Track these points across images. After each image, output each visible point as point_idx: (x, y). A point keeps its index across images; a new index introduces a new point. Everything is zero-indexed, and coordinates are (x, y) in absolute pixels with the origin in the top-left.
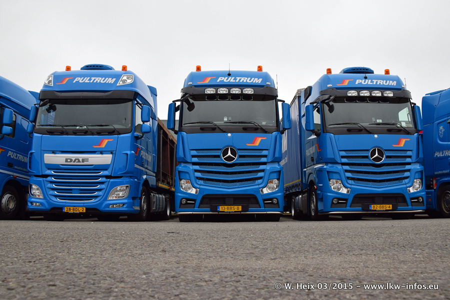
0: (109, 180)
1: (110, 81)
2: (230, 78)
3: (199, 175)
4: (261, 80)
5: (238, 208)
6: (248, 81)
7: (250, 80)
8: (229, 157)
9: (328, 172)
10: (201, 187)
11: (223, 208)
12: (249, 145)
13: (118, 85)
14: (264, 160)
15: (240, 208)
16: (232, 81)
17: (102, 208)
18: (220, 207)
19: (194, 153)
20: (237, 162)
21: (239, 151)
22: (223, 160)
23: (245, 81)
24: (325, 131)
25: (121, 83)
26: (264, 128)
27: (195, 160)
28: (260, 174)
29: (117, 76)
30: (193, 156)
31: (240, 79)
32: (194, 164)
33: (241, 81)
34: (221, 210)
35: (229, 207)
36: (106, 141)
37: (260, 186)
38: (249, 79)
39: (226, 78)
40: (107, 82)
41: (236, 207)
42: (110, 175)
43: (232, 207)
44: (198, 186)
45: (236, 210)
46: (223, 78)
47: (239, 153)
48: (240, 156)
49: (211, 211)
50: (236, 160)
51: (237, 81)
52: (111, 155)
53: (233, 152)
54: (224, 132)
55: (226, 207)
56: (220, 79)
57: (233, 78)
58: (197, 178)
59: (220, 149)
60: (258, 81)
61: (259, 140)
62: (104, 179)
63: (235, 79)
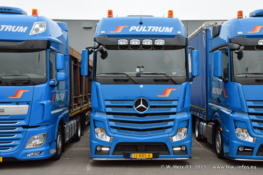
0: (26, 129)
1: (22, 29)
2: (142, 27)
3: (113, 124)
4: (172, 29)
5: (149, 156)
6: (160, 31)
7: (161, 30)
8: (141, 107)
9: (234, 120)
10: (115, 135)
11: (136, 156)
12: (159, 96)
13: (30, 34)
14: (173, 110)
15: (151, 155)
16: (144, 30)
17: (20, 157)
18: (133, 154)
19: (108, 103)
20: (148, 112)
21: (150, 102)
22: (135, 110)
23: (156, 31)
24: (233, 80)
25: (34, 32)
26: (173, 79)
27: (109, 110)
28: (170, 124)
29: (29, 24)
30: (107, 106)
31: (152, 29)
32: (108, 113)
33: (153, 31)
34: (133, 157)
35: (141, 154)
36: (22, 92)
37: (170, 135)
38: (161, 28)
39: (138, 27)
40: (19, 31)
41: (147, 154)
42: (27, 125)
43: (144, 154)
44: (112, 135)
45: (147, 157)
46: (135, 27)
47: (151, 104)
48: (152, 107)
49: (124, 157)
50: (148, 110)
51: (149, 30)
52: (27, 106)
53: (145, 103)
54: (136, 84)
55: (138, 154)
56: (132, 29)
57: (145, 27)
58: (112, 127)
59: (133, 100)
60: (168, 30)
61: (170, 91)
62: (21, 129)
63: (147, 29)
